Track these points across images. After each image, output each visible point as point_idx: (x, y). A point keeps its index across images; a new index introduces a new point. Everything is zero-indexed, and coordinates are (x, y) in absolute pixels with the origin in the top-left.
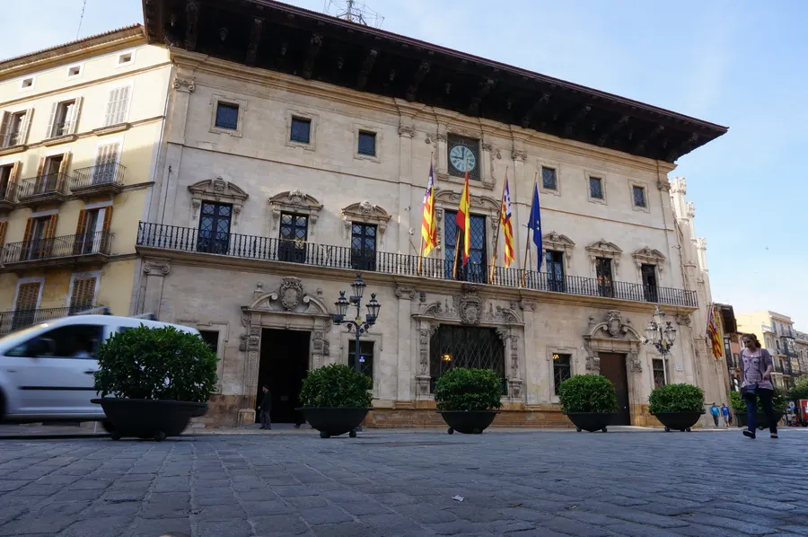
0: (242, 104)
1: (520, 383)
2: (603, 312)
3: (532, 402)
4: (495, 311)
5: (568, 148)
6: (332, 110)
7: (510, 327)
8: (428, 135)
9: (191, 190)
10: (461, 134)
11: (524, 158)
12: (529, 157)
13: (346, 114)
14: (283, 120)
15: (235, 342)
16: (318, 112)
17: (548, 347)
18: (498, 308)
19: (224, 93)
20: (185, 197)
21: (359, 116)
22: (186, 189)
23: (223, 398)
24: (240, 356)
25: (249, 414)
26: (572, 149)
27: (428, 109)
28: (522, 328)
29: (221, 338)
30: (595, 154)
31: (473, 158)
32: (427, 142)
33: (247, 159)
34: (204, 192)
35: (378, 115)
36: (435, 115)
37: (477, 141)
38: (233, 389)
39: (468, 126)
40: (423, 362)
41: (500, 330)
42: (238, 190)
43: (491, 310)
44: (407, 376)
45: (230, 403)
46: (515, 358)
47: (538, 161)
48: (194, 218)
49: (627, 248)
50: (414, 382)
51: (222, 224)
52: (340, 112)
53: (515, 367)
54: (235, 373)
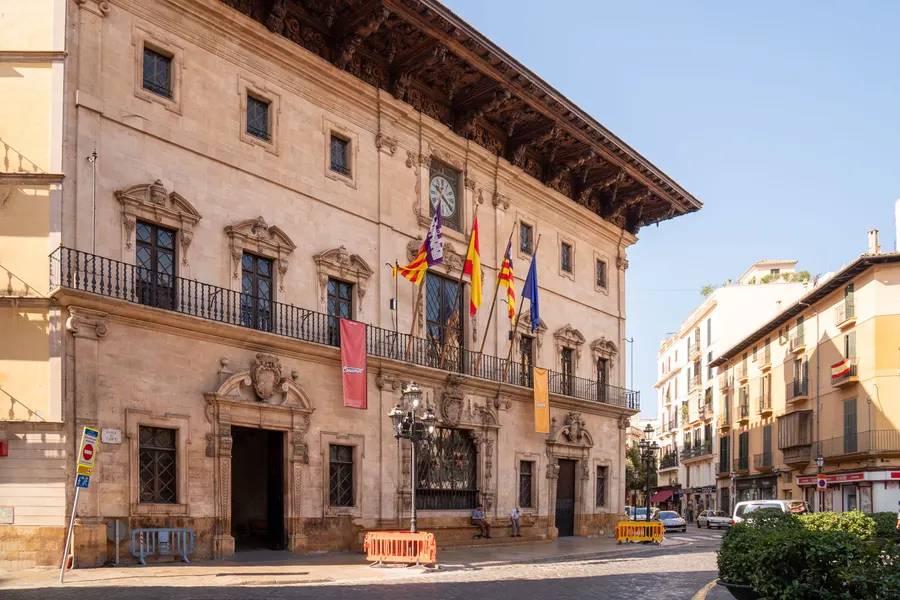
0: (179, 55)
1: (491, 495)
2: (565, 412)
3: (501, 515)
4: (472, 409)
5: (546, 199)
6: (298, 92)
7: (487, 430)
8: (409, 154)
9: (119, 197)
10: (443, 159)
11: (506, 206)
12: (511, 207)
13: (315, 102)
14: (235, 95)
15: (200, 444)
16: (280, 90)
17: (517, 453)
18: (476, 406)
19: (152, 27)
20: (111, 208)
21: (332, 109)
22: (111, 195)
23: (192, 521)
24: (209, 464)
25: (228, 543)
26: (551, 202)
27: (415, 115)
28: (497, 430)
29: (183, 438)
30: (570, 212)
31: (452, 197)
32: (408, 165)
33: (192, 154)
34: (141, 204)
35: (354, 111)
36: (420, 125)
37: (458, 172)
38: (203, 510)
39: (453, 148)
40: (406, 472)
41: (477, 432)
42: (187, 208)
43: (469, 408)
44: (389, 490)
45: (201, 527)
46: (489, 465)
47: (517, 212)
48: (129, 246)
49: (589, 339)
50: (397, 496)
51: (164, 260)
52: (307, 96)
53: (488, 476)
54: (203, 487)
